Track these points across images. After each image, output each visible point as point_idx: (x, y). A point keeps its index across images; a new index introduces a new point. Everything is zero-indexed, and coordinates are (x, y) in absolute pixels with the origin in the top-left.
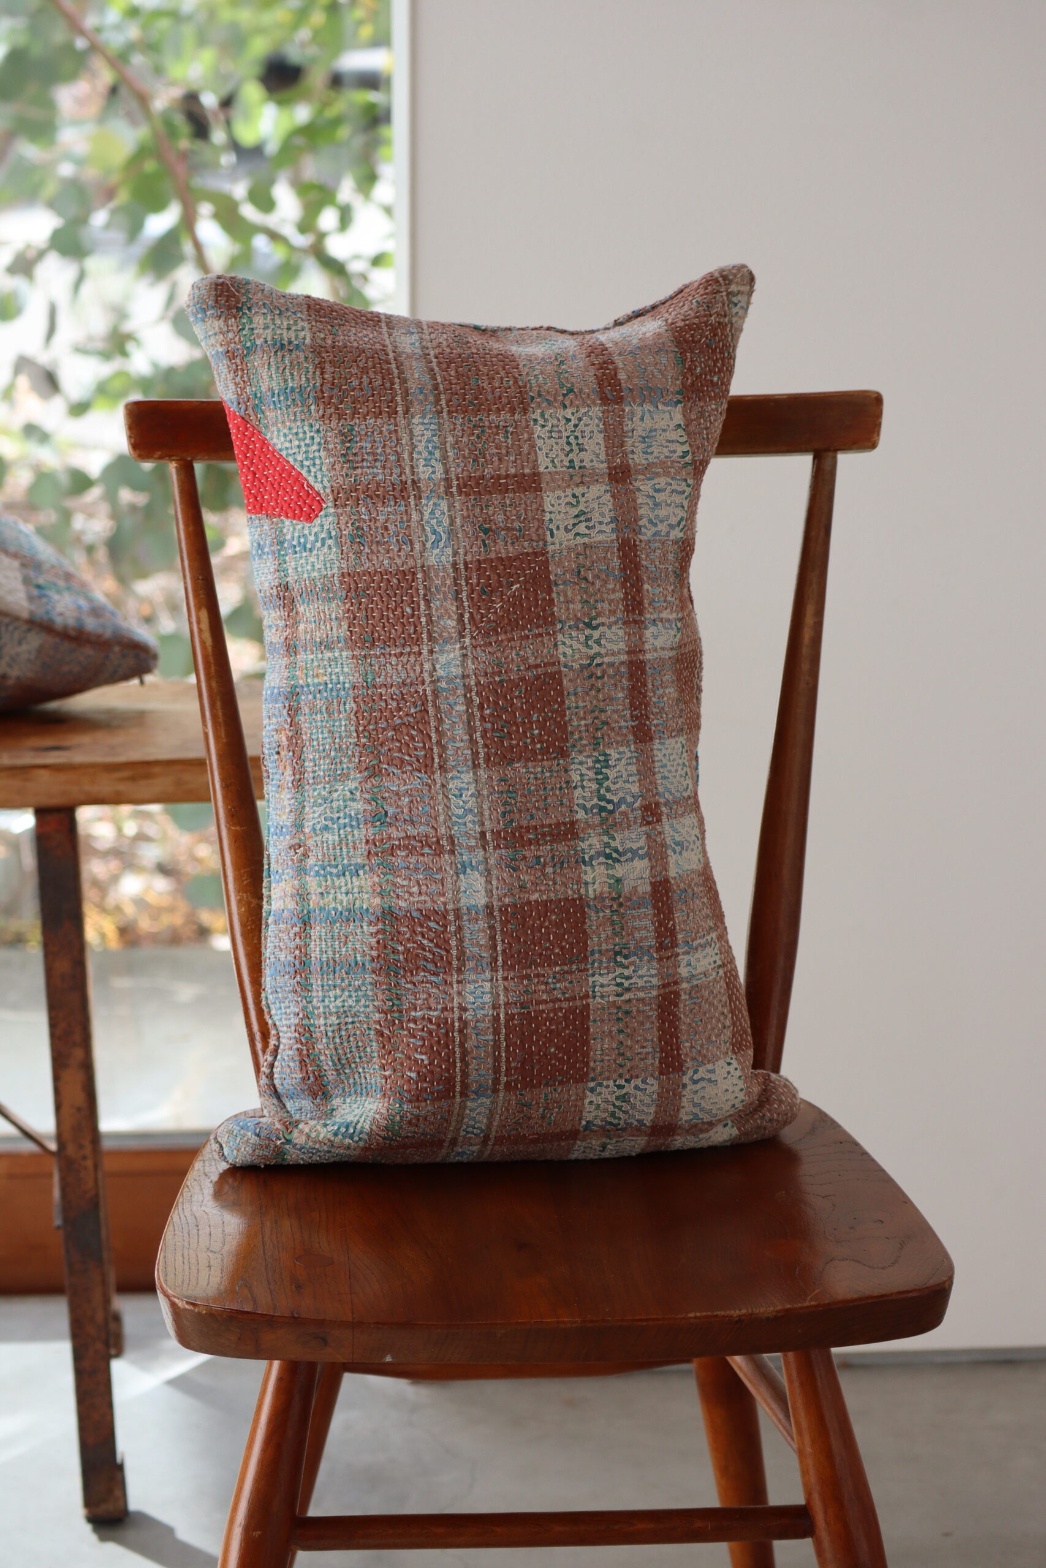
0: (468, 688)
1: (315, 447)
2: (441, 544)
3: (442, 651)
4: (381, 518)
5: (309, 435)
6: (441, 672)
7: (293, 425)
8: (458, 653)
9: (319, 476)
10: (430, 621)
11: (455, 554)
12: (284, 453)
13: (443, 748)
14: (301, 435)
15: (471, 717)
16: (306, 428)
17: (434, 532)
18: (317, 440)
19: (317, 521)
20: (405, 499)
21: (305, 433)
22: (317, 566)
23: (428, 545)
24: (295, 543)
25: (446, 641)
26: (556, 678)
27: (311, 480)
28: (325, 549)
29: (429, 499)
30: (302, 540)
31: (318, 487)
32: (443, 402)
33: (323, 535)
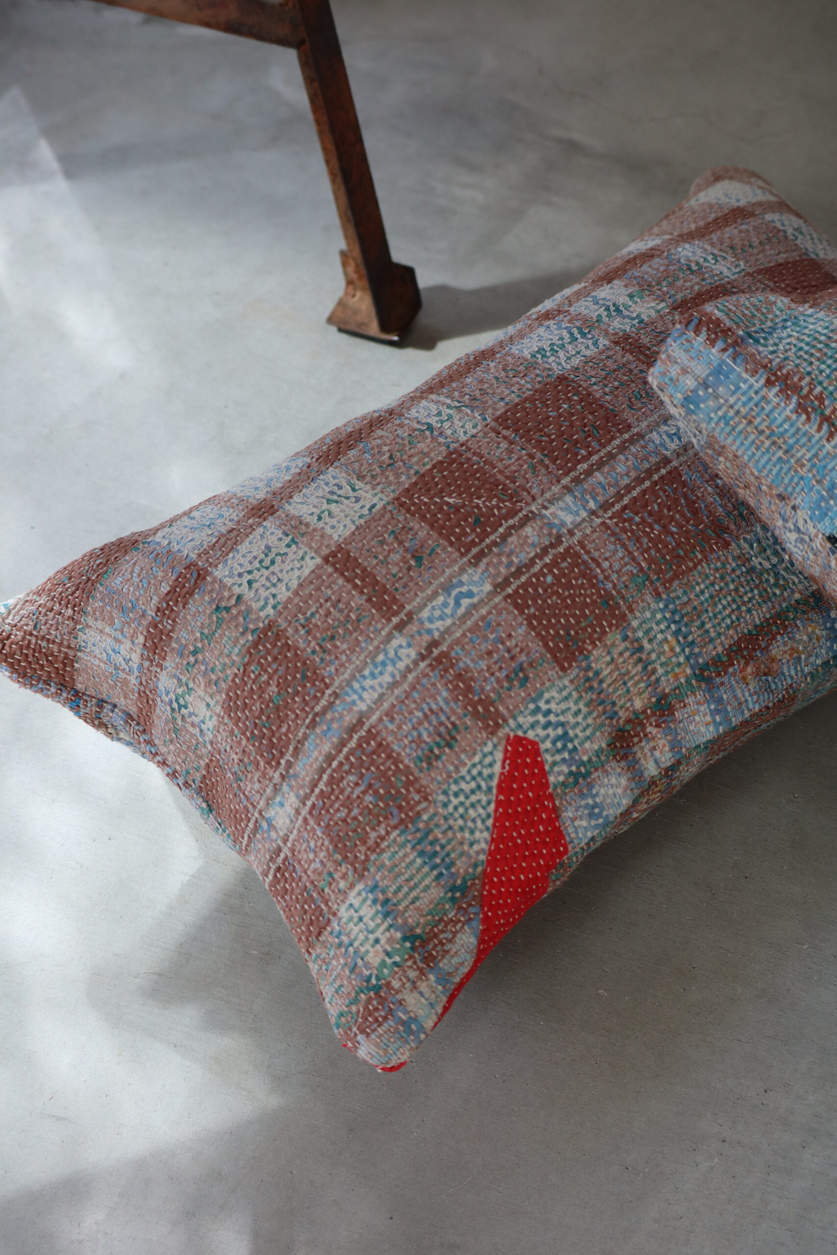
0: (577, 481)
1: (463, 785)
2: (464, 589)
3: (563, 524)
4: (483, 665)
5: (455, 801)
6: (584, 514)
7: (456, 828)
8: (552, 509)
9: (488, 760)
10: (545, 551)
11: (462, 570)
12: (490, 822)
13: (649, 472)
14: (461, 810)
15: (601, 464)
16: (451, 809)
17: (458, 604)
18: (454, 788)
19: (531, 735)
20: (445, 654)
21: (456, 808)
22: (574, 708)
23: (475, 600)
24: (566, 755)
25: (550, 525)
26: (502, 420)
27: (497, 768)
28: (553, 706)
29: (429, 631)
30: (559, 745)
31: (499, 756)
32: (323, 702)
33: (540, 717)
